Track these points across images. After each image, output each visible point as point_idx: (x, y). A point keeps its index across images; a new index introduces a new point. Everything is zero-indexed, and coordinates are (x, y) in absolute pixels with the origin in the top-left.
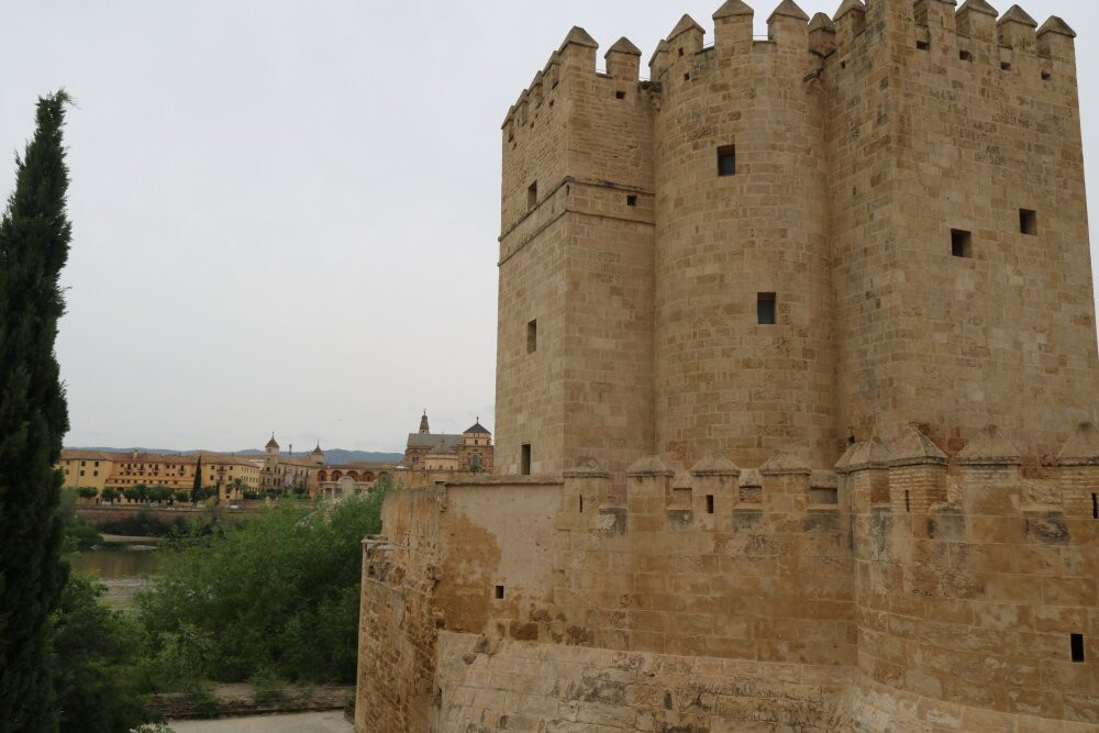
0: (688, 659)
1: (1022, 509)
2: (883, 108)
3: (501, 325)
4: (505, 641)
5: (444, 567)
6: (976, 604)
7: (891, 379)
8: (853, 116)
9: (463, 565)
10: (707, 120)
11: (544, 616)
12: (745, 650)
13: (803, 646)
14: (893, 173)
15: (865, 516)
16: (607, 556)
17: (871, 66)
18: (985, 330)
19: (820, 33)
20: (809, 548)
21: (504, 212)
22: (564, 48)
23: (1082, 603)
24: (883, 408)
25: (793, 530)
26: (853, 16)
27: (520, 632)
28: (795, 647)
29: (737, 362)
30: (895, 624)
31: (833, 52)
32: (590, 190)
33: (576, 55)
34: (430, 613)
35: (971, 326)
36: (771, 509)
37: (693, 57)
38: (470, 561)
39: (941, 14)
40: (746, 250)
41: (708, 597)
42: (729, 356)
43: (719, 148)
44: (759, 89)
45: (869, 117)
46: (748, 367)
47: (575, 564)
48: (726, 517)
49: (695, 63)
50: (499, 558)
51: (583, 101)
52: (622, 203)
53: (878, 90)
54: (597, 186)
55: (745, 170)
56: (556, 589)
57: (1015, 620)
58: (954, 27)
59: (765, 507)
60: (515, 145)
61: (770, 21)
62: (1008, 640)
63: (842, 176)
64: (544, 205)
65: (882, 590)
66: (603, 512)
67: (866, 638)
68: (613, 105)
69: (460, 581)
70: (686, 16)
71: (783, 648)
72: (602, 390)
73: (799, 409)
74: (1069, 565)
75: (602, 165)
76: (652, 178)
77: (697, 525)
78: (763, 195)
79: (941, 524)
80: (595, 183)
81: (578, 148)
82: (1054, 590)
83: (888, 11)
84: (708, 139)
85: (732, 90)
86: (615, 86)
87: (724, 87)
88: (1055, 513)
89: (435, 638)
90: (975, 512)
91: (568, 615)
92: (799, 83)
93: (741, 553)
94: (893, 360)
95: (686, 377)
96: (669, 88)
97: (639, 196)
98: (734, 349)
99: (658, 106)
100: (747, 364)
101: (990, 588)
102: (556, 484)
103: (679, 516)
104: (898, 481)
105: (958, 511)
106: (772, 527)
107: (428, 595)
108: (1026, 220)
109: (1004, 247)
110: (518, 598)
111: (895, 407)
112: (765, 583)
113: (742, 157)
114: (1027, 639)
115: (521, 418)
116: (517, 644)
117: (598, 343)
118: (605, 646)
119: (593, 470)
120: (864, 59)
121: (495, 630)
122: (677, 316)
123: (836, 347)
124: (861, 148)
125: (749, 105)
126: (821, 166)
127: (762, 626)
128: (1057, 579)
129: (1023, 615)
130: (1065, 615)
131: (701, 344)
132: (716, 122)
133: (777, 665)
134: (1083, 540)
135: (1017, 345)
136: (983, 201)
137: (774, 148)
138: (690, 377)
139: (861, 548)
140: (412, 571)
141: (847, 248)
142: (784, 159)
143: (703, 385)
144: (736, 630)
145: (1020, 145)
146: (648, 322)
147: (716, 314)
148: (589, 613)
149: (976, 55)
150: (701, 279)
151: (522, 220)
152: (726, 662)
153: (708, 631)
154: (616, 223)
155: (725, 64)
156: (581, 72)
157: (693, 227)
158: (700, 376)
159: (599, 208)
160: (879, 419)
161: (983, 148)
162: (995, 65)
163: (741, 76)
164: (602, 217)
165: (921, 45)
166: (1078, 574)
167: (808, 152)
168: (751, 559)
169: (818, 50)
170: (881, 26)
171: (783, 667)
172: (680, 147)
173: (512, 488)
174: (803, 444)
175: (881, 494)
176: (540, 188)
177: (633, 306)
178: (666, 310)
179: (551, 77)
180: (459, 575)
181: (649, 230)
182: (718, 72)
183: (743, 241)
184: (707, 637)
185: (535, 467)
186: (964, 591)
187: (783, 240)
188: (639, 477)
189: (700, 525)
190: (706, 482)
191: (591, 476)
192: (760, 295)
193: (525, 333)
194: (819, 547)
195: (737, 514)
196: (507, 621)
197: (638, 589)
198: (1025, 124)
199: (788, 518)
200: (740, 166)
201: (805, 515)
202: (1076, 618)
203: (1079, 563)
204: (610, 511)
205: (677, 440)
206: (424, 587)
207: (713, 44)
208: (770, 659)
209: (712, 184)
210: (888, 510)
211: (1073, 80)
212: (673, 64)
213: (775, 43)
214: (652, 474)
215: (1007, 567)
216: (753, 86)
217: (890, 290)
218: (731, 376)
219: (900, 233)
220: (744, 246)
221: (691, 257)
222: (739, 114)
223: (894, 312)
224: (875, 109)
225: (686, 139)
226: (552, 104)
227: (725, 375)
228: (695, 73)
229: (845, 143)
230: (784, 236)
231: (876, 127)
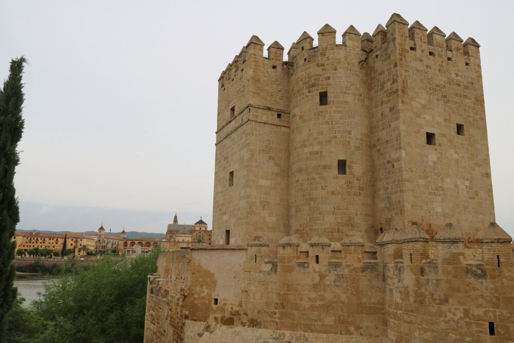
0: (307, 334)
1: (465, 263)
2: (395, 77)
3: (216, 173)
4: (218, 326)
5: (189, 289)
6: (444, 308)
7: (399, 201)
8: (381, 80)
9: (198, 288)
10: (315, 80)
11: (237, 313)
12: (334, 330)
13: (361, 328)
14: (400, 106)
15: (391, 265)
16: (268, 284)
17: (389, 57)
18: (442, 179)
19: (366, 42)
20: (364, 281)
21: (218, 120)
22: (249, 45)
23: (493, 307)
24: (396, 215)
25: (356, 272)
26: (381, 34)
27: (226, 321)
28: (358, 328)
29: (328, 192)
30: (406, 317)
31: (372, 50)
32: (260, 111)
33: (254, 48)
34: (181, 311)
35: (436, 177)
36: (346, 262)
37: (308, 51)
38: (201, 286)
39: (421, 35)
40: (333, 140)
41: (316, 304)
42: (324, 189)
43: (320, 93)
44: (339, 66)
45: (389, 80)
46: (334, 195)
47: (252, 288)
48: (325, 266)
49: (309, 54)
50: (216, 285)
51: (257, 69)
52: (275, 117)
53: (393, 68)
54: (263, 109)
55: (332, 103)
56: (243, 300)
57: (462, 315)
58: (427, 41)
59: (343, 261)
60: (225, 89)
61: (344, 36)
62: (459, 325)
63: (376, 107)
64: (238, 117)
65: (399, 301)
66: (266, 263)
67: (392, 324)
68: (271, 72)
69: (196, 296)
70: (305, 32)
71: (352, 329)
72: (264, 204)
73: (357, 215)
74: (487, 289)
75: (265, 99)
76: (288, 106)
77: (311, 269)
78: (340, 115)
79: (427, 270)
80: (263, 107)
81: (254, 91)
82: (480, 301)
83: (397, 33)
84: (315, 88)
85: (326, 67)
86: (272, 63)
87: (323, 65)
88: (480, 265)
89: (184, 324)
90: (443, 264)
91: (249, 313)
92: (356, 64)
93: (332, 283)
94: (400, 192)
95: (304, 199)
96: (297, 65)
97: (283, 114)
98: (326, 186)
99: (292, 73)
100: (333, 193)
101: (451, 301)
102: (244, 249)
103: (302, 265)
104: (406, 249)
105: (435, 264)
106: (346, 271)
107: (181, 303)
108: (460, 129)
109: (450, 141)
110: (225, 304)
111: (401, 214)
112: (343, 297)
113: (331, 97)
114: (468, 324)
115: (225, 218)
116: (224, 327)
117: (263, 182)
118: (267, 328)
119: (262, 243)
120: (386, 54)
121: (213, 320)
122: (300, 170)
123: (373, 186)
124: (385, 94)
125: (335, 74)
126: (366, 102)
127: (342, 318)
128: (482, 296)
129: (466, 313)
130: (486, 313)
131: (311, 184)
132: (319, 81)
133: (349, 337)
134: (493, 277)
135: (456, 186)
136: (441, 120)
137: (345, 93)
138: (306, 199)
139: (389, 281)
140: (172, 291)
141: (379, 140)
142: (350, 98)
143: (312, 204)
144: (329, 320)
145: (456, 95)
146: (286, 173)
147: (318, 170)
148: (259, 312)
149: (436, 54)
150: (311, 153)
151: (227, 124)
152: (324, 335)
153: (316, 321)
154: (272, 126)
155: (323, 55)
156: (256, 57)
157: (308, 129)
158: (311, 199)
159: (264, 119)
160: (394, 220)
161: (440, 96)
162: (445, 58)
163: (330, 60)
164: (265, 123)
165: (412, 49)
166: (491, 294)
167: (361, 96)
168: (337, 286)
169: (365, 49)
170: (394, 39)
171: (352, 338)
172: (302, 92)
173: (222, 251)
174: (359, 231)
175: (398, 255)
176: (236, 109)
177: (279, 165)
178: (295, 167)
179: (242, 58)
180: (196, 293)
181: (286, 130)
182: (320, 58)
183: (331, 136)
184: (316, 323)
185: (232, 241)
186: (438, 302)
187: (349, 136)
188: (284, 246)
189: (313, 269)
190: (315, 249)
191: (261, 245)
192: (339, 161)
193: (228, 176)
194: (369, 280)
195: (330, 264)
196: (219, 316)
197: (283, 300)
198: (459, 85)
199: (354, 266)
200: (330, 101)
201: (362, 265)
202: (491, 314)
203: (492, 288)
204: (269, 262)
205: (300, 229)
206: (178, 299)
207: (317, 45)
208: (346, 334)
209: (317, 109)
210: (402, 263)
211: (479, 66)
212: (299, 54)
213: (346, 46)
214: (289, 245)
215: (458, 290)
216: (336, 65)
217: (398, 160)
218: (325, 199)
219: (403, 134)
220: (331, 138)
221: (307, 143)
222: (329, 77)
223: (400, 170)
224: (391, 76)
225: (305, 88)
226: (243, 70)
227: (322, 198)
228: (309, 58)
229: (378, 92)
230: (350, 134)
231: (392, 85)
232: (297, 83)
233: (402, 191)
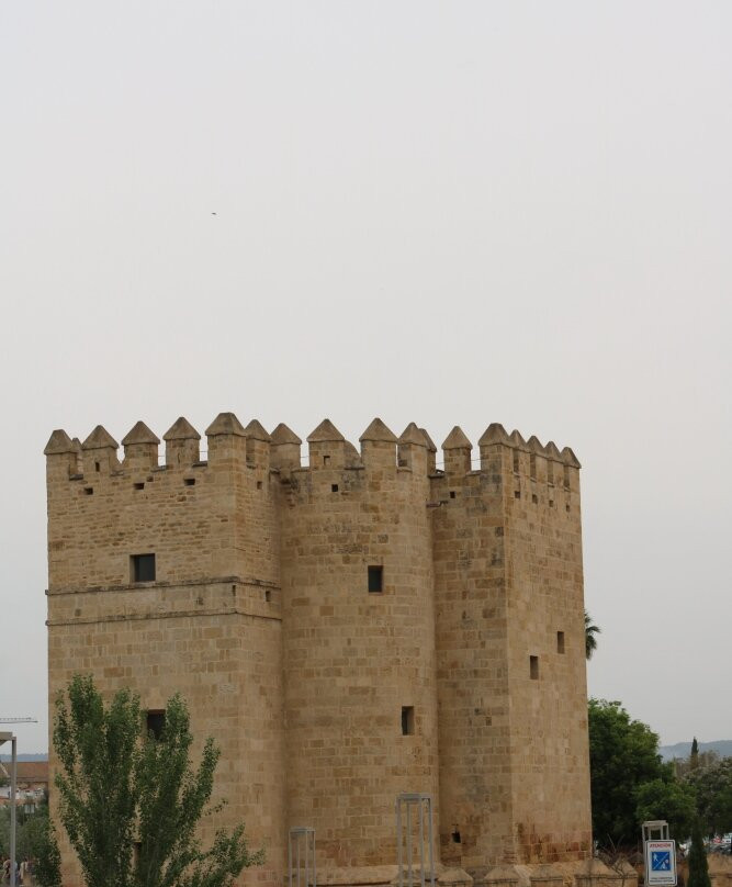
2: (498, 553)
8: (465, 547)
10: (358, 537)
14: (508, 612)
17: (485, 510)
18: (544, 741)
24: (492, 811)
26: (464, 454)
29: (387, 769)
31: (441, 477)
32: (247, 589)
33: (236, 446)
35: (538, 738)
37: (342, 470)
39: (524, 463)
40: (393, 667)
42: (380, 764)
43: (369, 567)
44: (402, 516)
45: (482, 554)
46: (396, 774)
49: (343, 476)
51: (240, 495)
52: (262, 600)
53: (493, 535)
54: (251, 584)
55: (392, 592)
60: (89, 491)
64: (177, 590)
68: (256, 497)
70: (326, 421)
72: (258, 791)
75: (251, 561)
78: (404, 616)
80: (251, 581)
81: (238, 546)
83: (503, 466)
84: (361, 556)
85: (381, 514)
86: (256, 475)
87: (375, 509)
94: (503, 771)
95: (337, 781)
97: (271, 591)
98: (384, 758)
100: (395, 772)
108: (560, 640)
109: (552, 668)
113: (389, 578)
117: (255, 744)
120: (477, 500)
122: (325, 722)
125: (395, 530)
131: (354, 751)
132: (367, 542)
135: (557, 751)
136: (542, 628)
137: (411, 572)
138: (343, 781)
141: (455, 666)
142: (417, 583)
143: (357, 792)
145: (557, 575)
146: (280, 720)
147: (368, 725)
150: (353, 690)
154: (261, 622)
155: (374, 486)
156: (239, 465)
157: (345, 638)
158: (353, 781)
159: (252, 607)
161: (542, 581)
162: (546, 503)
163: (388, 502)
165: (517, 495)
167: (428, 574)
170: (497, 479)
172: (326, 556)
176: (163, 566)
177: (271, 706)
178: (308, 713)
179: (190, 452)
181: (277, 625)
182: (368, 492)
183: (391, 658)
187: (417, 658)
192: (404, 708)
198: (559, 555)
200: (388, 587)
205: (327, 839)
207: (361, 462)
209: (364, 601)
212: (316, 468)
213: (409, 471)
216: (396, 512)
217: (502, 712)
218: (383, 782)
219: (510, 664)
220: (391, 663)
221: (343, 667)
222: (387, 536)
223: (505, 731)
224: (489, 550)
225: (335, 550)
226: (191, 482)
227: (377, 780)
228: (346, 488)
229: (454, 568)
230: (418, 655)
231: (489, 566)
232: (310, 530)
233: (507, 770)
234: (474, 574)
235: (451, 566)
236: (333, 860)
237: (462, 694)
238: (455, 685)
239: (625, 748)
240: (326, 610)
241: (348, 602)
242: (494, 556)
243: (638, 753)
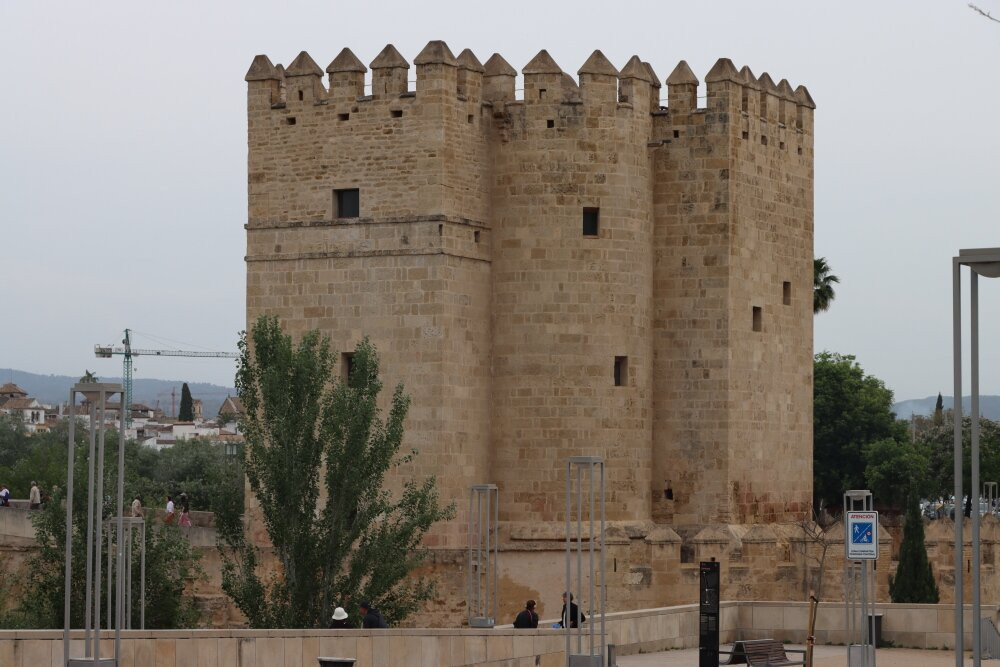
2: (722, 197)
7: (717, 444)
8: (687, 190)
10: (574, 177)
14: (731, 260)
15: (838, 572)
16: (636, 604)
17: (710, 151)
18: (765, 396)
20: (779, 593)
24: (707, 468)
25: (768, 580)
29: (597, 421)
32: (455, 229)
33: (446, 77)
35: (759, 393)
36: (755, 566)
37: (559, 105)
40: (607, 315)
42: (590, 416)
43: (585, 209)
44: (621, 155)
45: (706, 198)
46: (607, 426)
49: (560, 112)
52: (471, 240)
53: (717, 177)
54: (458, 223)
55: (608, 235)
58: (760, 114)
59: (751, 565)
60: (292, 121)
64: (380, 228)
66: (633, 571)
68: (467, 131)
70: (543, 52)
72: (461, 440)
73: (638, 466)
75: (460, 199)
76: (488, 212)
78: (621, 261)
80: (458, 220)
81: (446, 182)
83: (730, 104)
84: (576, 196)
85: (598, 152)
86: (467, 109)
87: (592, 147)
88: (952, 570)
93: (734, 597)
94: (720, 427)
95: (545, 432)
96: (523, 126)
97: (481, 232)
98: (594, 409)
100: (606, 424)
103: (689, 573)
106: (755, 579)
108: (786, 291)
109: (777, 319)
111: (720, 468)
113: (605, 221)
117: (459, 391)
120: (702, 140)
122: (534, 370)
125: (613, 170)
131: (564, 402)
132: (584, 182)
135: (778, 407)
136: (768, 278)
137: (629, 215)
138: (551, 432)
141: (673, 315)
142: (635, 226)
143: (565, 442)
145: (786, 221)
146: (485, 367)
147: (579, 374)
149: (769, 138)
150: (563, 337)
151: (320, 225)
154: (469, 263)
155: (592, 123)
156: (449, 97)
157: (557, 283)
158: (562, 433)
159: (459, 247)
161: (769, 227)
162: (777, 145)
163: (606, 140)
164: (461, 258)
165: (745, 135)
167: (647, 217)
170: (724, 119)
172: (540, 195)
174: (640, 497)
176: (367, 202)
177: (478, 351)
178: (516, 360)
181: (486, 268)
182: (585, 129)
183: (605, 305)
187: (633, 306)
190: (710, 548)
192: (617, 358)
198: (789, 200)
199: (765, 572)
200: (604, 230)
201: (776, 570)
204: (638, 570)
205: (534, 492)
209: (578, 245)
212: (531, 102)
213: (633, 109)
216: (615, 151)
217: (720, 365)
218: (592, 434)
219: (731, 315)
220: (605, 310)
221: (553, 313)
222: (604, 177)
223: (724, 385)
224: (712, 193)
225: (549, 189)
226: (398, 114)
227: (586, 433)
228: (562, 124)
229: (675, 212)
230: (634, 302)
231: (713, 211)
232: (523, 168)
233: (724, 425)
234: (696, 219)
235: (672, 210)
236: (538, 514)
237: (680, 345)
238: (672, 335)
239: (857, 405)
240: (538, 253)
241: (562, 246)
242: (718, 200)
243: (871, 410)
